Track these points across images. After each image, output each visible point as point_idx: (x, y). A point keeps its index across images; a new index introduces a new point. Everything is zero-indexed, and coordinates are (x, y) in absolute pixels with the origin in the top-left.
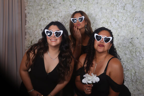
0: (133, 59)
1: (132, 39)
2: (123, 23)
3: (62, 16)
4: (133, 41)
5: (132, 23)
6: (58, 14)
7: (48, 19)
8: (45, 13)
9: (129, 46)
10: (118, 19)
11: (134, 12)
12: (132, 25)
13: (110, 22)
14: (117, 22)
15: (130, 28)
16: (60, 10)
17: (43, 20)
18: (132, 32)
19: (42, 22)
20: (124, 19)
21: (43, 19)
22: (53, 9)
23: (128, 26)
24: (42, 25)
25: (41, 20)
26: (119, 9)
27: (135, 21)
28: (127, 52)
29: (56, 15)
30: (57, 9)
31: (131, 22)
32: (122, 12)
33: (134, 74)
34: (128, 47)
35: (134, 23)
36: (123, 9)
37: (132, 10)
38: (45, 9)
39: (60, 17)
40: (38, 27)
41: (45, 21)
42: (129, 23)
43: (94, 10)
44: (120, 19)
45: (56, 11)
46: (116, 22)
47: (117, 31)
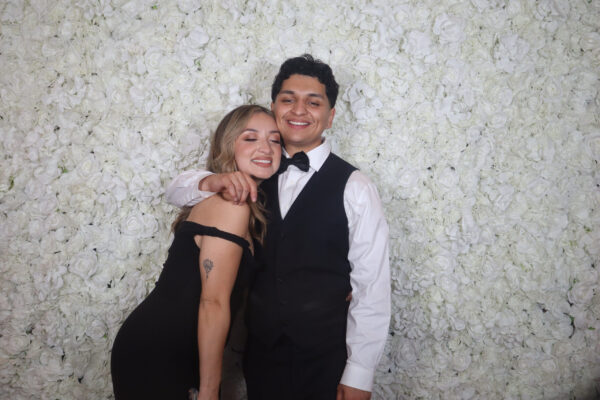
0: (434, 251)
1: (429, 168)
2: (398, 105)
3: (147, 72)
4: (435, 178)
5: (433, 106)
6: (129, 64)
7: (87, 83)
8: (73, 58)
9: (419, 196)
10: (377, 91)
11: (437, 64)
12: (433, 115)
13: (346, 102)
14: (374, 103)
15: (425, 125)
16: (137, 44)
17: (66, 86)
18: (430, 141)
19: (61, 95)
20: (402, 89)
21: (66, 82)
22: (110, 40)
23: (414, 119)
24: (61, 106)
25: (57, 88)
26: (380, 49)
27: (442, 100)
28: (413, 224)
29: (120, 66)
30: (125, 41)
31: (426, 102)
32: (393, 61)
33: (439, 307)
34: (416, 203)
35: (440, 109)
36: (396, 49)
37: (431, 54)
38: (72, 39)
39: (139, 76)
40: (43, 116)
41: (72, 92)
42: (419, 107)
43: (283, 50)
44: (385, 90)
45: (123, 50)
46: (369, 101)
47: (374, 138)
